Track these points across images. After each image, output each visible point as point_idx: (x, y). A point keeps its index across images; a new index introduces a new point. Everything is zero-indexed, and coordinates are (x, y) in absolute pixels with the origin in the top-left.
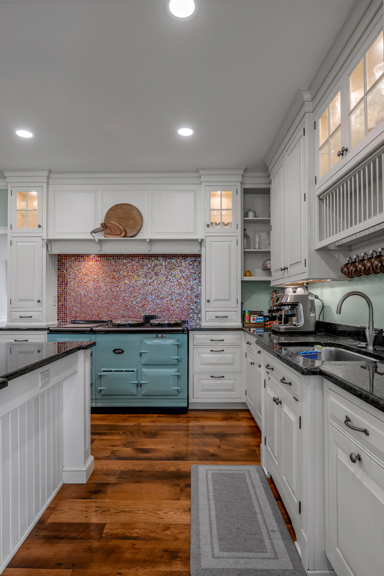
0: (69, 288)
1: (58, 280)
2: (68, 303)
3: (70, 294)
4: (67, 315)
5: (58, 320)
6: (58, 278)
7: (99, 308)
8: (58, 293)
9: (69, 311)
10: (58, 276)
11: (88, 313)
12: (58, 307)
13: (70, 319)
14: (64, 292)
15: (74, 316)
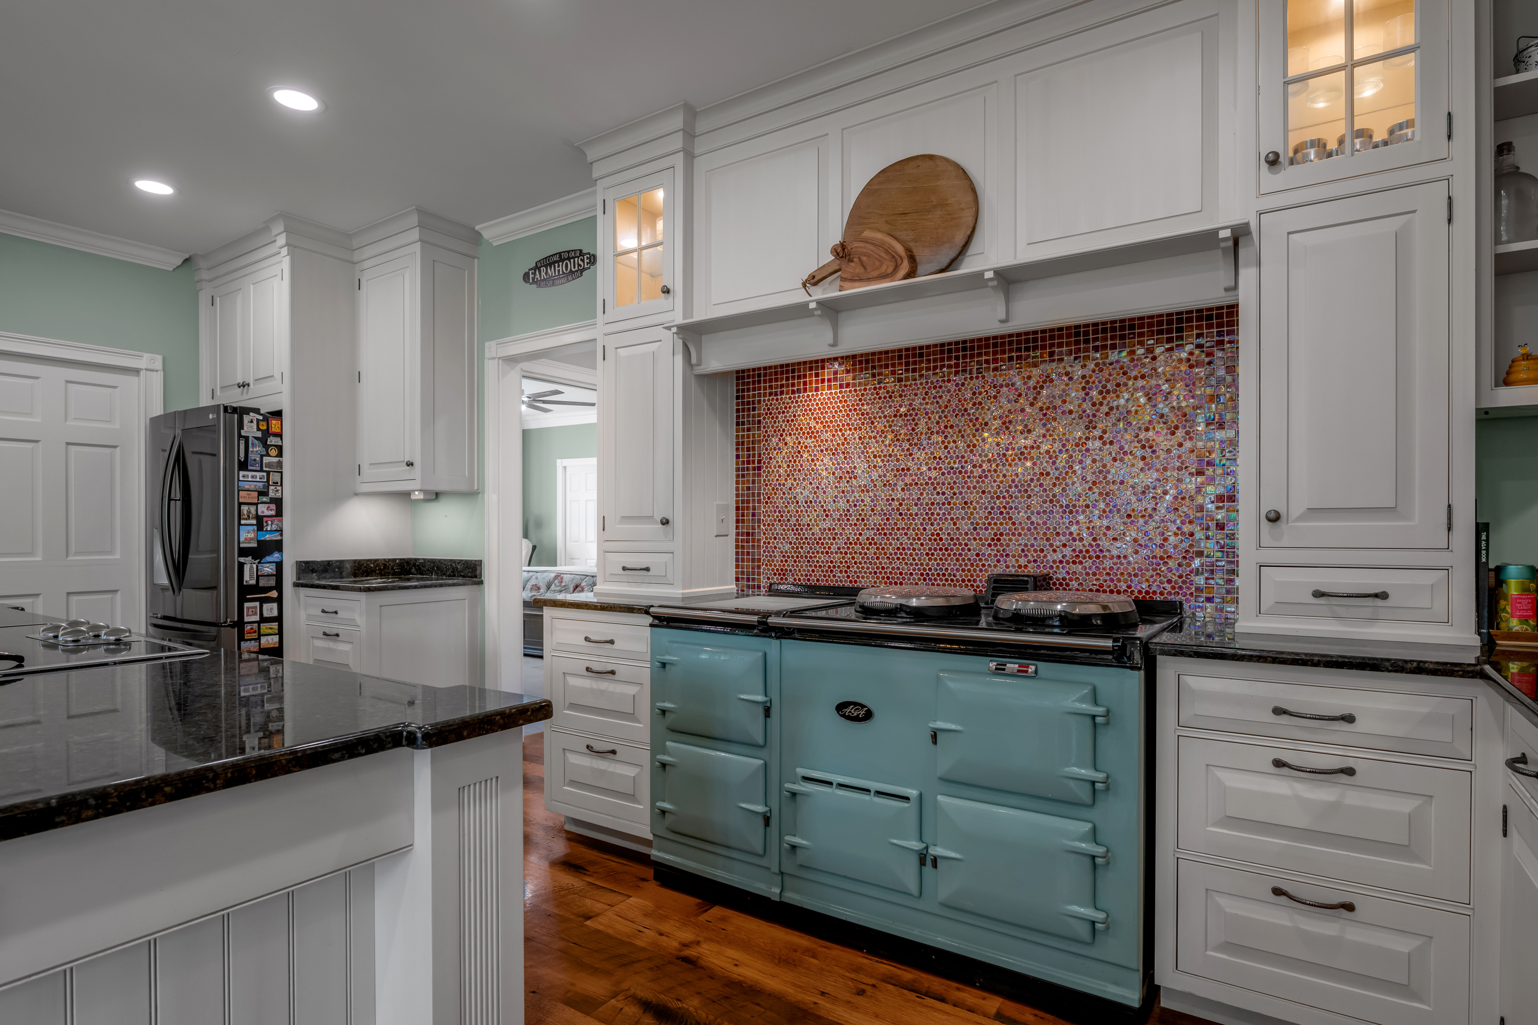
0: (764, 481)
1: (738, 457)
2: (762, 527)
3: (769, 498)
4: (759, 567)
5: (737, 579)
6: (737, 449)
7: (851, 543)
8: (737, 496)
9: (764, 552)
10: (738, 444)
11: (818, 562)
12: (737, 541)
13: (768, 579)
14: (753, 494)
15: (777, 570)
